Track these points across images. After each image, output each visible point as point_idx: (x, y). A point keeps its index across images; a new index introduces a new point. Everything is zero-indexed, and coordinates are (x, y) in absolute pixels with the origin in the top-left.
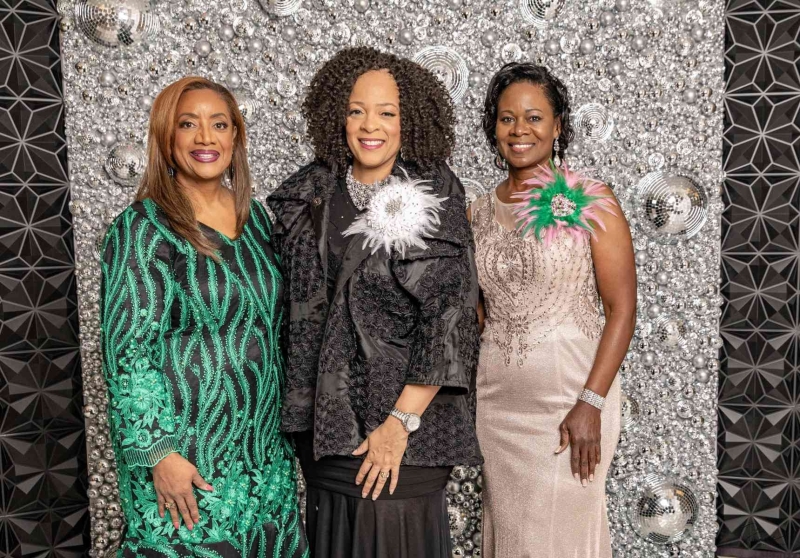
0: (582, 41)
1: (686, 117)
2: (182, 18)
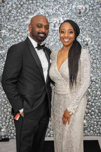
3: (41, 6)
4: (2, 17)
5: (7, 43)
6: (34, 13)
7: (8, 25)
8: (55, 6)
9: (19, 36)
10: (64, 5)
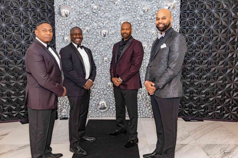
0: (152, 17)
2: (77, 12)
10: (111, 21)
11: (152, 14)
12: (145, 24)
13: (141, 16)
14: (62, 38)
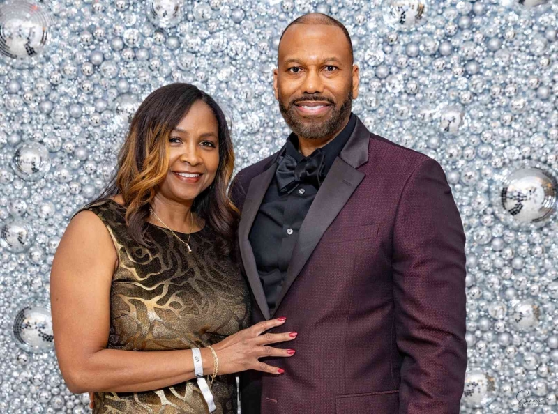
0: (440, 43)
1: (540, 113)
2: (80, 31)
3: (166, 71)
4: (26, 104)
5: (44, 199)
6: (142, 93)
7: (45, 136)
8: (215, 70)
9: (86, 173)
10: (245, 67)
11: (439, 32)
12: (406, 80)
13: (387, 42)
14: (10, 157)
